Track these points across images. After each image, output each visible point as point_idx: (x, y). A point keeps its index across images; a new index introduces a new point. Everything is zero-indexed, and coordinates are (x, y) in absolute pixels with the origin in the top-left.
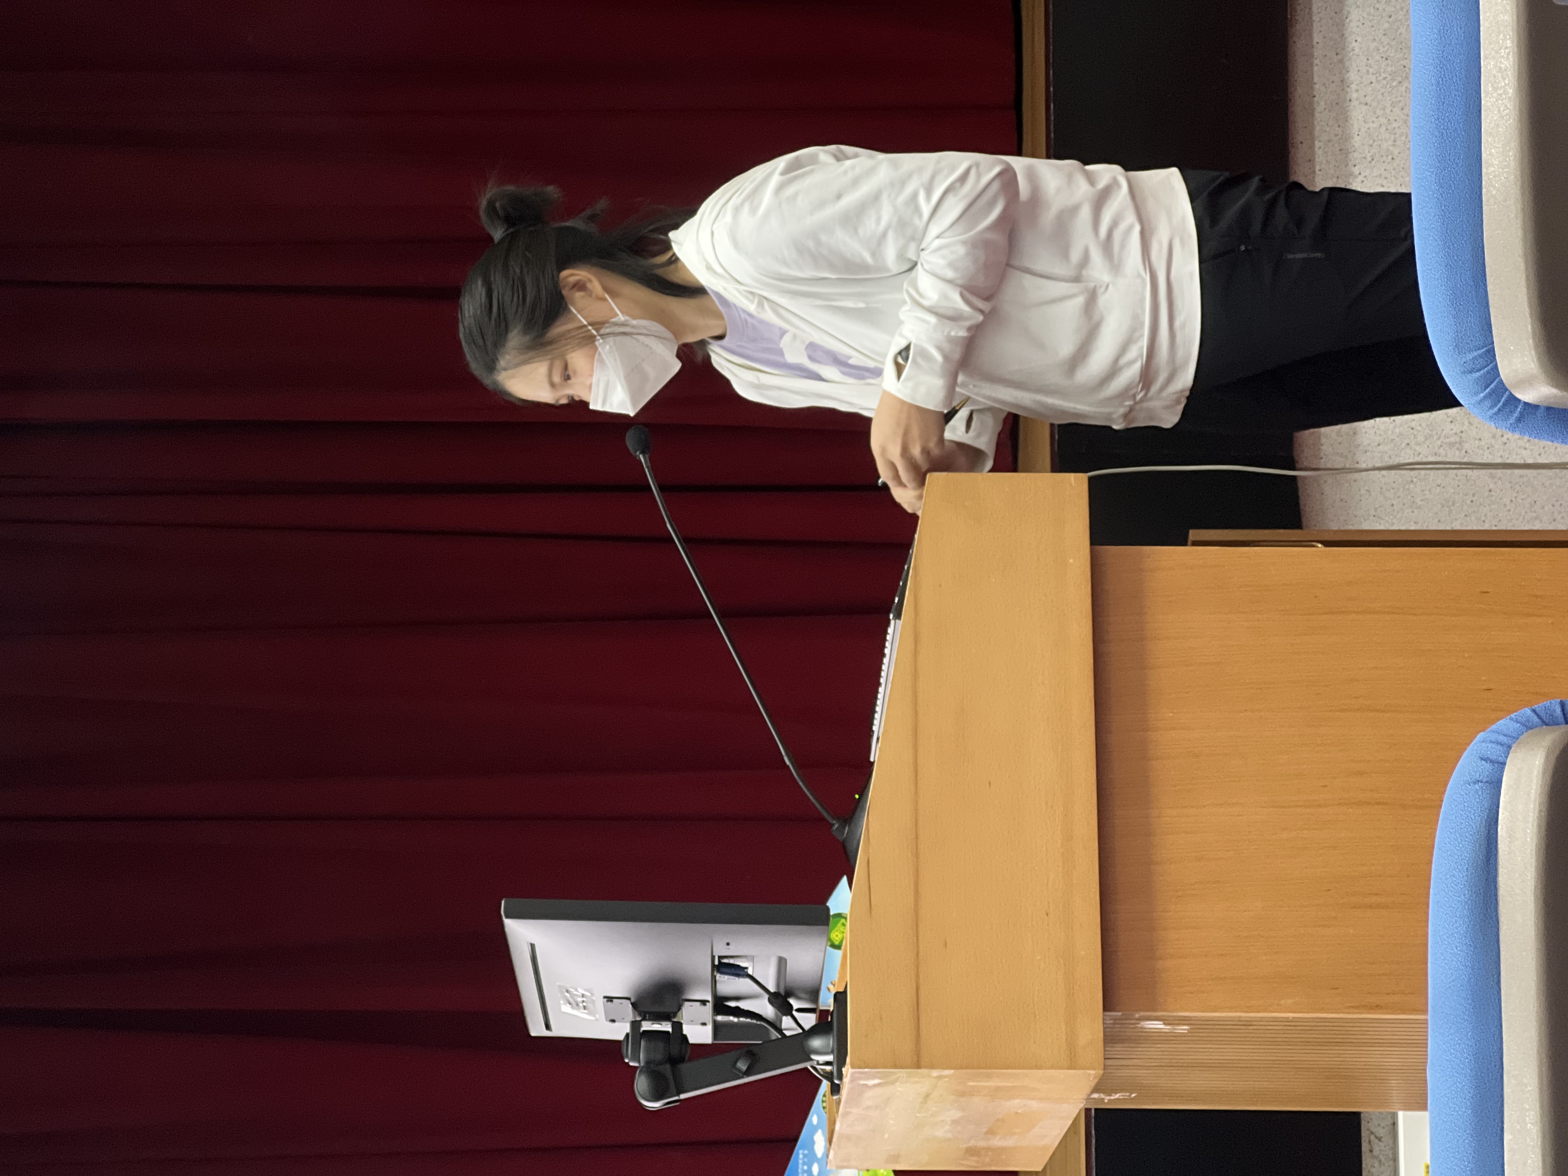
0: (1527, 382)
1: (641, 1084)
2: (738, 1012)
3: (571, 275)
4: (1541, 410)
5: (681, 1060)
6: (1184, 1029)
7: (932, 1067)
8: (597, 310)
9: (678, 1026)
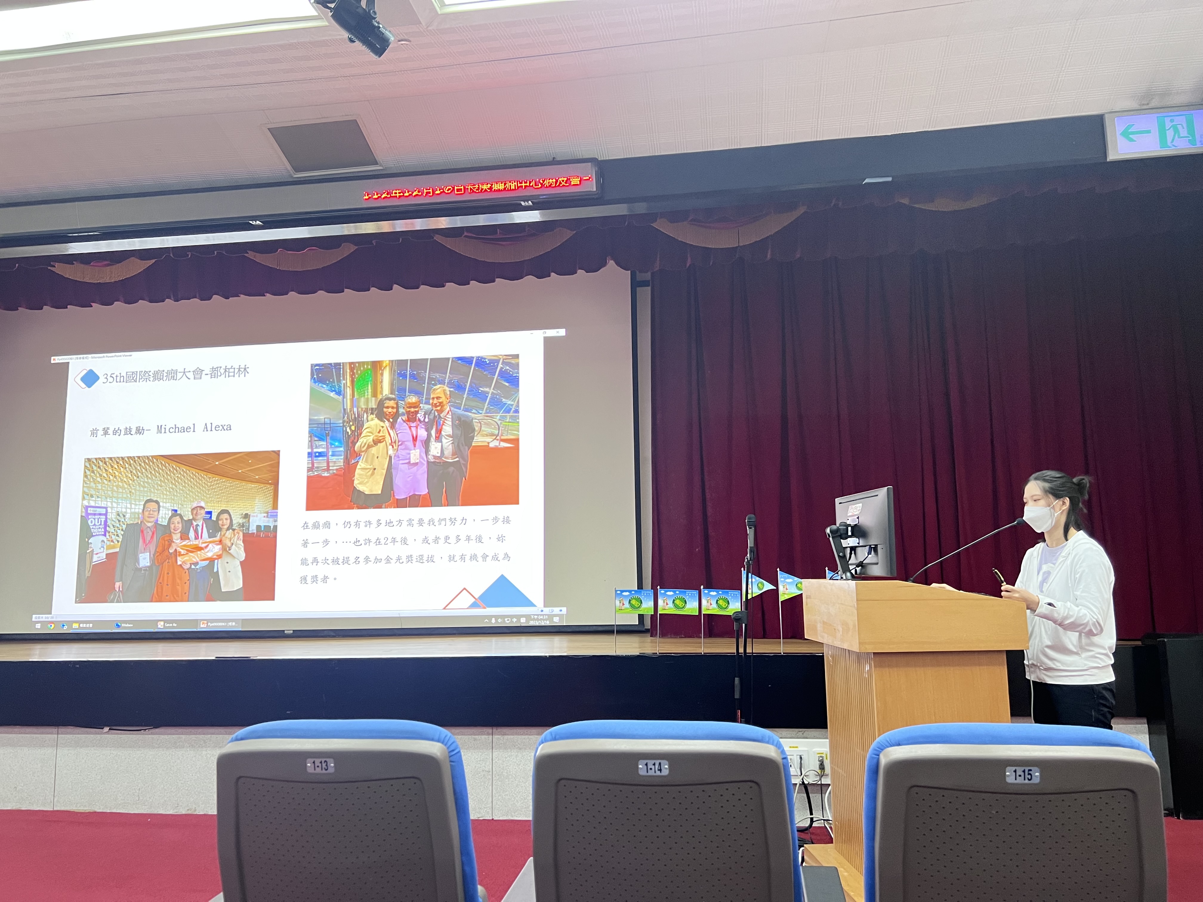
1: (834, 527)
3: (1067, 500)
5: (841, 538)
6: (866, 676)
7: (859, 605)
8: (1057, 508)
9: (850, 537)
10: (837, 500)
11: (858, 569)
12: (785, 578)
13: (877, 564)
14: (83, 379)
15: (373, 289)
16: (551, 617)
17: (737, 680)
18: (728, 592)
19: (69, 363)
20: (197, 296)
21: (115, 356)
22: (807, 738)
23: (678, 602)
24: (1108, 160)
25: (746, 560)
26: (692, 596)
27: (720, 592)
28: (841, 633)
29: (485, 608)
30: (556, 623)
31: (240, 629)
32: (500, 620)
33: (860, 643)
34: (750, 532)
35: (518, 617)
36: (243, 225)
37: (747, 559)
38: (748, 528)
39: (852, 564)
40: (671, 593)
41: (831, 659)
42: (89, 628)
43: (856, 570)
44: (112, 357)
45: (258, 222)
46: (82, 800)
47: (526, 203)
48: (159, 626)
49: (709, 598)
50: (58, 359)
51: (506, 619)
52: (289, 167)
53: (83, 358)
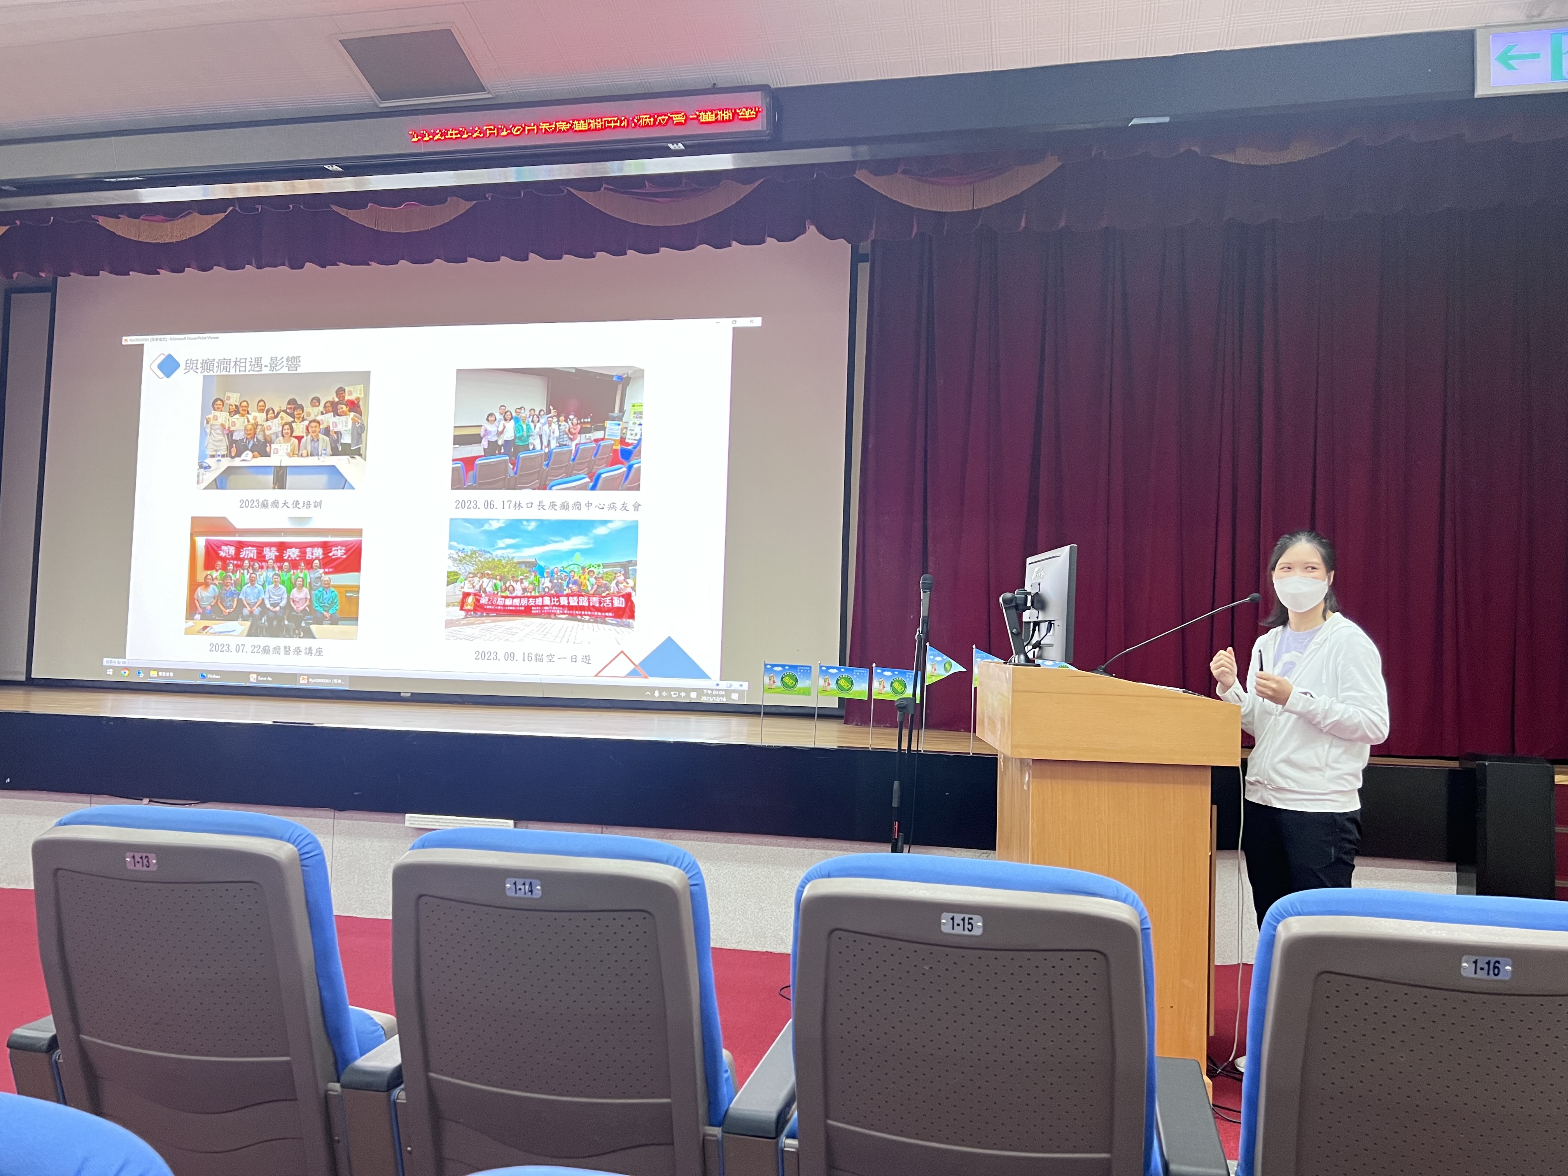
0: (1287, 927)
1: (1008, 595)
2: (1034, 630)
4: (1274, 933)
5: (1017, 609)
6: (1025, 788)
7: (1013, 696)
9: (1029, 608)
10: (1029, 560)
11: (1037, 650)
12: (982, 659)
13: (1053, 645)
14: (160, 367)
15: (503, 258)
16: (728, 692)
17: (896, 784)
18: (905, 673)
19: (143, 345)
20: (287, 263)
21: (199, 338)
23: (842, 682)
24: (1476, 96)
25: (918, 633)
26: (861, 676)
27: (896, 673)
28: (1000, 732)
29: (646, 677)
30: (735, 700)
31: (347, 688)
32: (664, 694)
33: (1012, 746)
34: (925, 597)
35: (688, 691)
36: (316, 171)
37: (919, 631)
38: (922, 592)
39: (1028, 645)
40: (835, 671)
41: (1003, 764)
42: (169, 677)
43: (1034, 652)
44: (195, 339)
45: (335, 167)
47: (675, 145)
48: (251, 680)
49: (881, 679)
50: (131, 340)
51: (672, 693)
52: (372, 93)
53: (160, 340)
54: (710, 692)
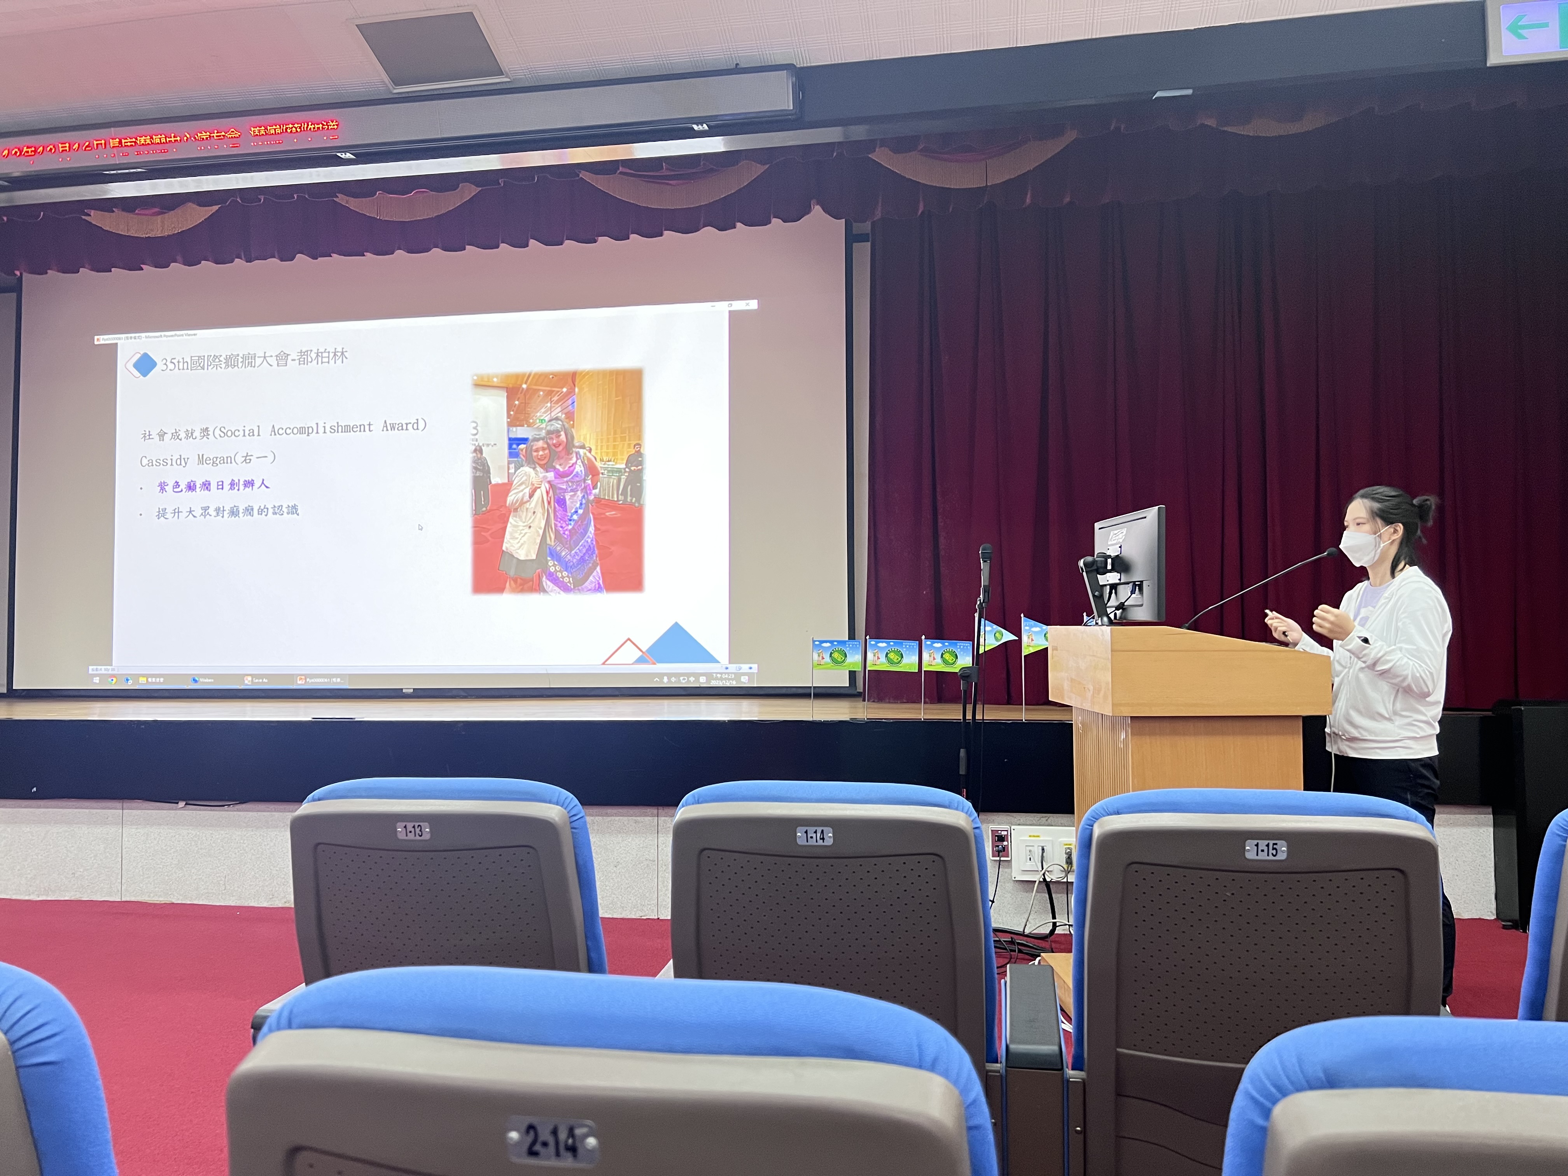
1: (1089, 559)
2: (1110, 593)
3: (1400, 527)
5: (1097, 573)
6: (1121, 746)
7: (1112, 655)
8: (1386, 537)
9: (1110, 571)
10: (1097, 525)
11: (1118, 612)
12: (1031, 627)
13: (1142, 605)
14: (137, 366)
15: (502, 245)
16: (738, 676)
17: (963, 752)
18: (956, 643)
19: (116, 344)
20: (276, 255)
21: (176, 335)
22: (1052, 826)
23: (892, 656)
24: (1488, 65)
25: (978, 603)
26: (910, 649)
27: (947, 644)
28: (1091, 692)
29: (654, 664)
30: (745, 683)
31: (347, 687)
32: (673, 679)
33: (1113, 705)
34: (985, 567)
35: (697, 675)
36: (330, 159)
37: (980, 600)
38: (982, 562)
39: (1110, 607)
40: (884, 645)
41: (1080, 725)
42: (160, 683)
43: (1115, 614)
44: (172, 336)
45: (348, 155)
46: (157, 889)
47: (700, 126)
48: (246, 682)
49: (931, 651)
50: (103, 339)
52: (385, 78)
53: (135, 338)
54: (719, 676)
